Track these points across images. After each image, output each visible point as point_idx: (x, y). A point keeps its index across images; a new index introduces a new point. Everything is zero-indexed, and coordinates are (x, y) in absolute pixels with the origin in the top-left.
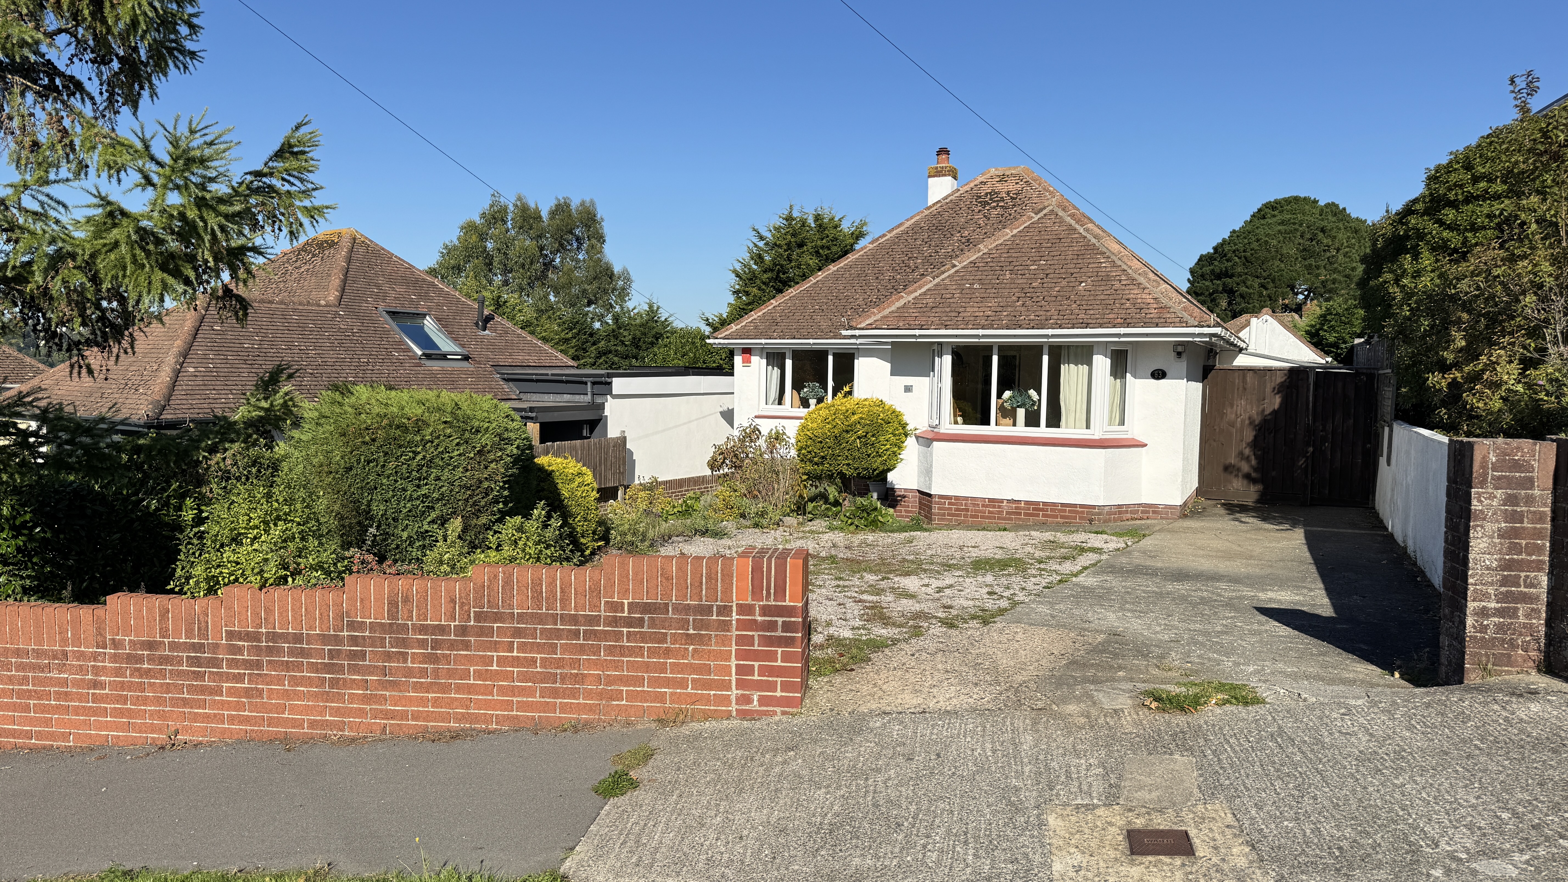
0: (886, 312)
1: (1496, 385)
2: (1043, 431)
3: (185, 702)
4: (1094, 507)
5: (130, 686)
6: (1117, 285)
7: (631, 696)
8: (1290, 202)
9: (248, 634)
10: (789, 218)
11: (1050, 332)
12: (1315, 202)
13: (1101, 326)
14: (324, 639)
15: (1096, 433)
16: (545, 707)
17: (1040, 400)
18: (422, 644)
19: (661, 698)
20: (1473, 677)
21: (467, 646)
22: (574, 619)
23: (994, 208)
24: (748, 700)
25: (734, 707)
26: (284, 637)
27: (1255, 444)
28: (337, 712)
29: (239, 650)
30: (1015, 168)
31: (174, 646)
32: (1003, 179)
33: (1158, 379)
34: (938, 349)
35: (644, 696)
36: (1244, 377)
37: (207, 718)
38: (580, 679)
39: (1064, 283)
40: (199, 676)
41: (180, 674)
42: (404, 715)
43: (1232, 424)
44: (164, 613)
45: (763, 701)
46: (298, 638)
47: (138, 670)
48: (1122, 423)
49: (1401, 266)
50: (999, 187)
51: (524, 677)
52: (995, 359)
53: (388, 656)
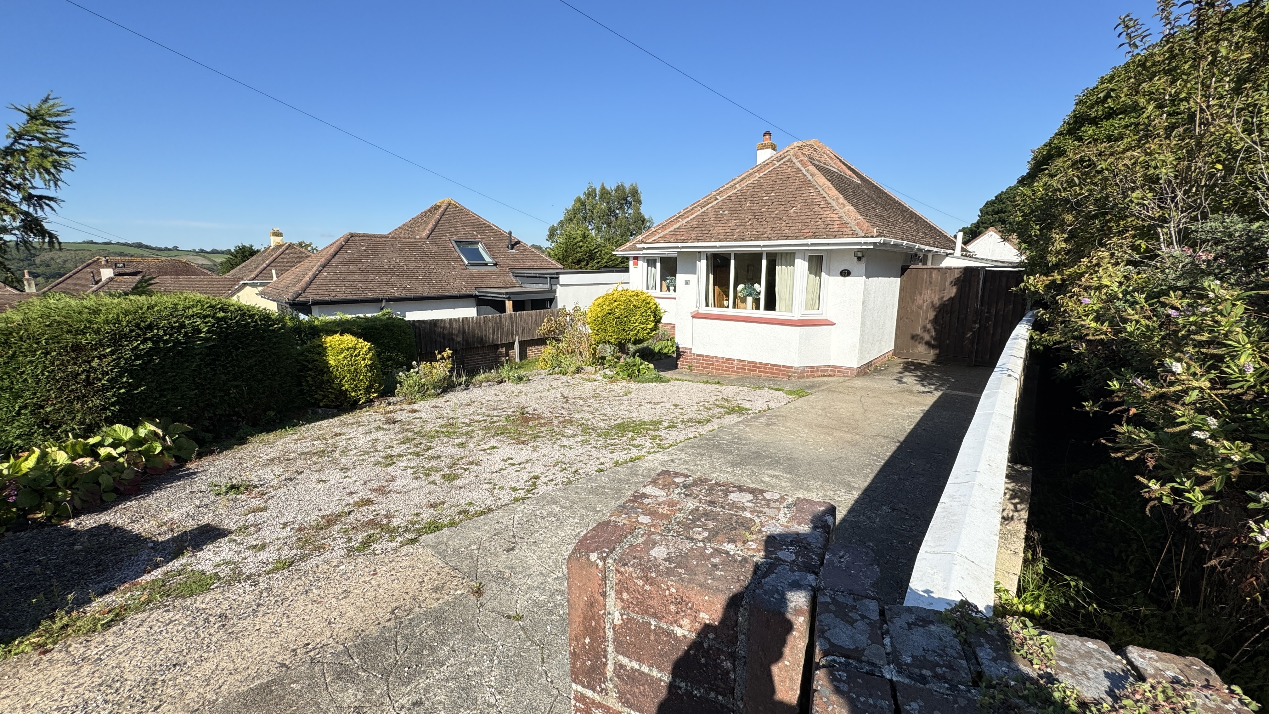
0: (667, 232)
2: (763, 313)
4: (791, 367)
6: (817, 208)
11: (765, 243)
13: (796, 238)
15: (796, 315)
17: (760, 291)
27: (935, 321)
30: (811, 141)
33: (845, 276)
36: (931, 274)
39: (782, 208)
43: (920, 307)
48: (817, 307)
52: (733, 262)
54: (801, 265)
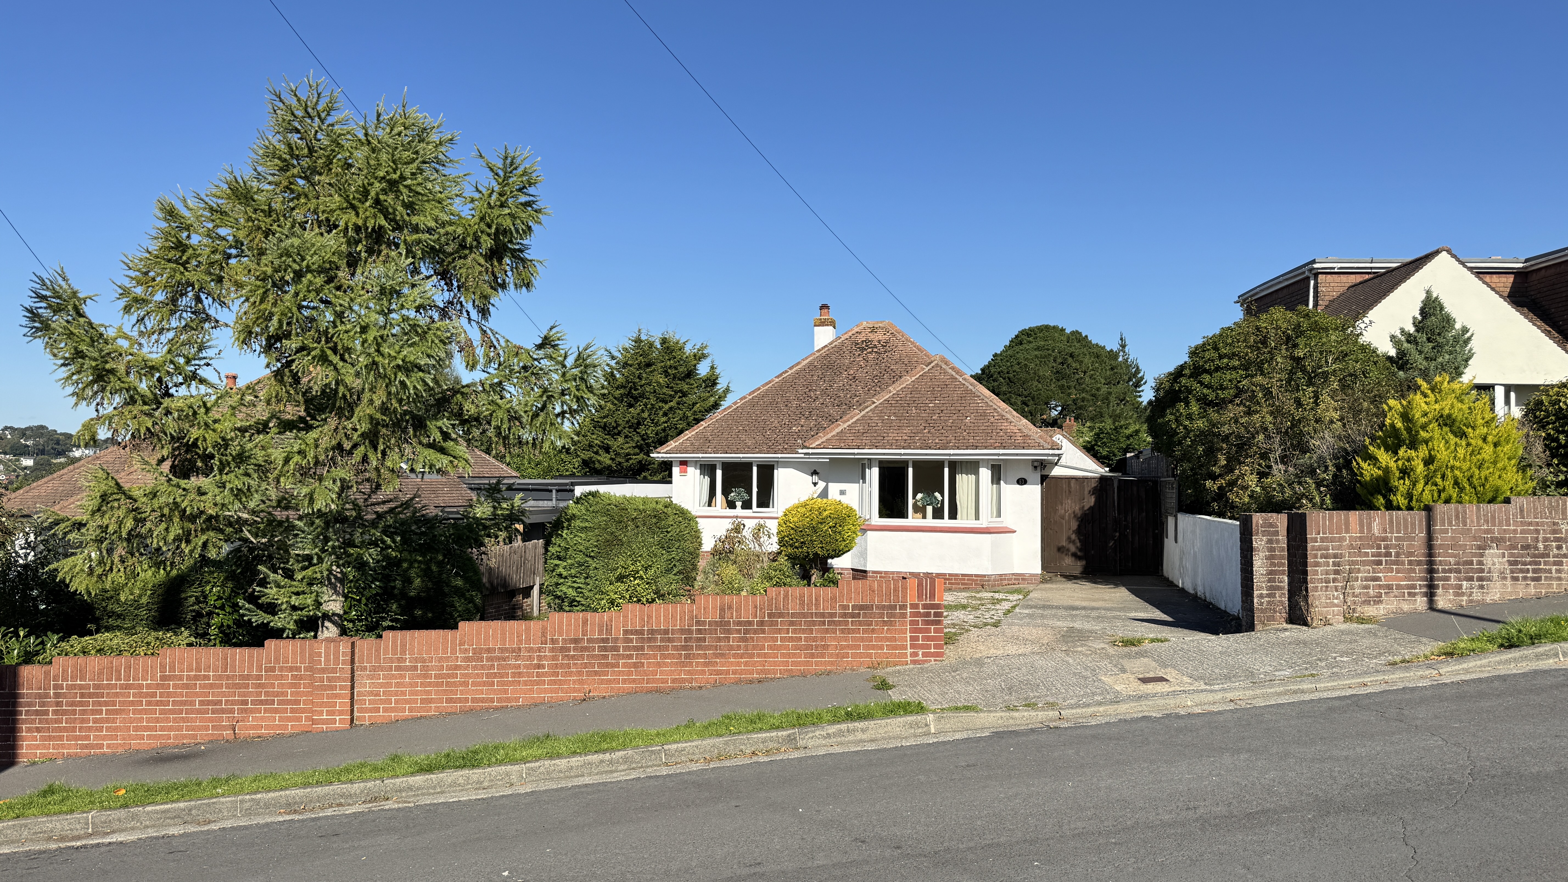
0: (829, 436)
1: (1245, 488)
2: (946, 522)
3: (596, 673)
4: (984, 576)
5: (562, 666)
6: (992, 419)
7: (854, 656)
8: (1042, 330)
9: (636, 631)
10: (638, 341)
11: (952, 452)
12: (1063, 330)
13: (986, 448)
14: (682, 631)
15: (983, 523)
16: (807, 663)
17: (943, 501)
18: (739, 631)
19: (870, 656)
20: (1258, 627)
21: (763, 632)
22: (823, 615)
23: (870, 353)
24: (916, 654)
25: (909, 659)
26: (659, 631)
27: (1078, 531)
28: (689, 673)
29: (631, 641)
30: (881, 322)
31: (590, 641)
32: (873, 330)
33: (1022, 484)
34: (870, 463)
35: (861, 655)
37: (609, 681)
38: (825, 647)
39: (955, 417)
40: (606, 657)
41: (593, 656)
42: (728, 673)
43: (1063, 517)
44: (585, 622)
45: (924, 655)
46: (666, 632)
47: (567, 656)
48: (999, 515)
49: (1178, 410)
50: (872, 336)
51: (796, 648)
52: (910, 470)
53: (719, 639)
54: (985, 474)
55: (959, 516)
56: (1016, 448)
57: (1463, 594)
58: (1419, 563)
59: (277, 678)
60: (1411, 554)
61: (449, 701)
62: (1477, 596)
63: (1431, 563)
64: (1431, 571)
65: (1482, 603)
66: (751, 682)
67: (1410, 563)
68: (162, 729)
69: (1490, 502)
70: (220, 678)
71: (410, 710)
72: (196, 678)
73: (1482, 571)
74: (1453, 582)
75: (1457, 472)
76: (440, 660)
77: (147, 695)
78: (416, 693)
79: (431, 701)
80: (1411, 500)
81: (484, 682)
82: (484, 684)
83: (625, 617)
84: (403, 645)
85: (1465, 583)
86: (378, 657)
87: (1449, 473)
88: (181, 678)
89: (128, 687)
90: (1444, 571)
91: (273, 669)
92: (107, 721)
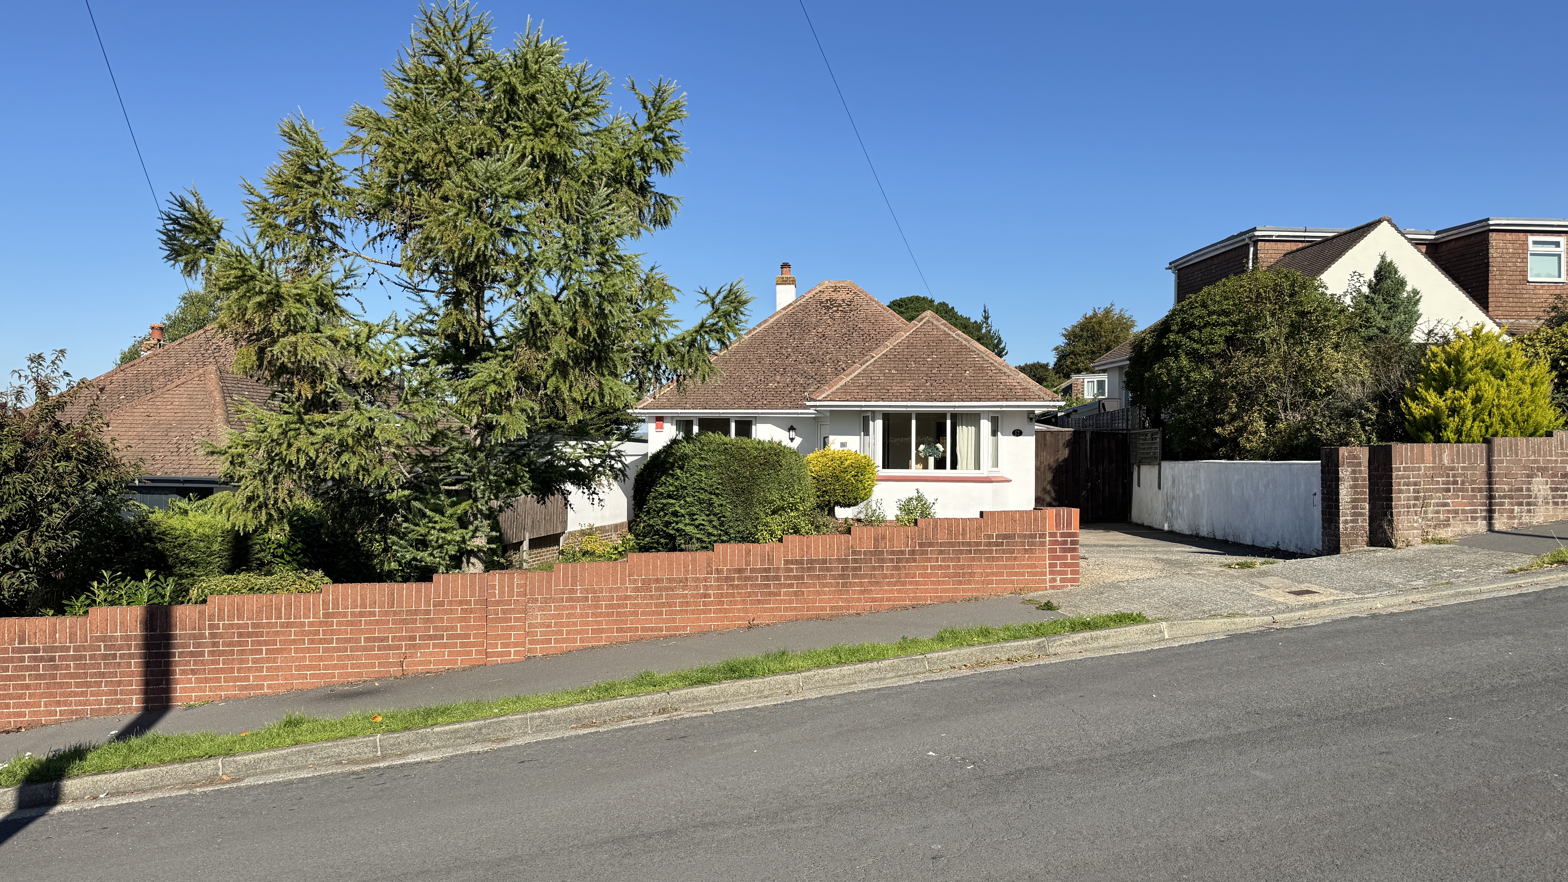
0: (834, 389)
1: (1255, 433)
2: (948, 472)
3: (759, 602)
5: (727, 595)
6: (991, 373)
7: (998, 582)
9: (797, 560)
13: (989, 400)
14: (839, 561)
15: (985, 471)
16: (955, 590)
18: (892, 560)
19: (1012, 582)
20: (1343, 550)
21: (915, 561)
22: (969, 544)
23: (836, 311)
24: (1054, 580)
25: (1048, 585)
26: (817, 561)
28: (846, 600)
29: (792, 570)
30: (843, 282)
31: (753, 571)
32: (836, 289)
33: (1017, 436)
34: (874, 415)
35: (1003, 582)
36: (1045, 436)
37: (771, 610)
38: (972, 574)
39: (954, 371)
40: (768, 586)
41: (756, 586)
42: (882, 599)
44: (748, 553)
45: (1062, 580)
46: (824, 561)
47: (732, 585)
48: (997, 465)
51: (944, 576)
52: (914, 422)
53: (874, 568)
54: (986, 425)
55: (959, 466)
56: (1017, 400)
57: (1514, 518)
58: (1480, 490)
59: (446, 612)
60: (1473, 482)
61: (620, 630)
62: (1526, 519)
63: (1490, 490)
64: (1491, 497)
65: (1529, 525)
66: (906, 608)
67: (1473, 490)
68: (326, 667)
69: (1531, 435)
70: (386, 613)
71: (582, 640)
72: (362, 614)
73: (1530, 497)
74: (1506, 507)
75: (1503, 410)
76: (611, 590)
77: (309, 633)
78: (587, 624)
79: (602, 631)
80: (1460, 435)
81: (653, 611)
82: (653, 613)
83: (786, 547)
84: (574, 577)
85: (1516, 507)
86: (549, 588)
87: (1494, 410)
88: (345, 615)
89: (289, 625)
90: (1500, 497)
91: (441, 604)
92: (268, 660)
